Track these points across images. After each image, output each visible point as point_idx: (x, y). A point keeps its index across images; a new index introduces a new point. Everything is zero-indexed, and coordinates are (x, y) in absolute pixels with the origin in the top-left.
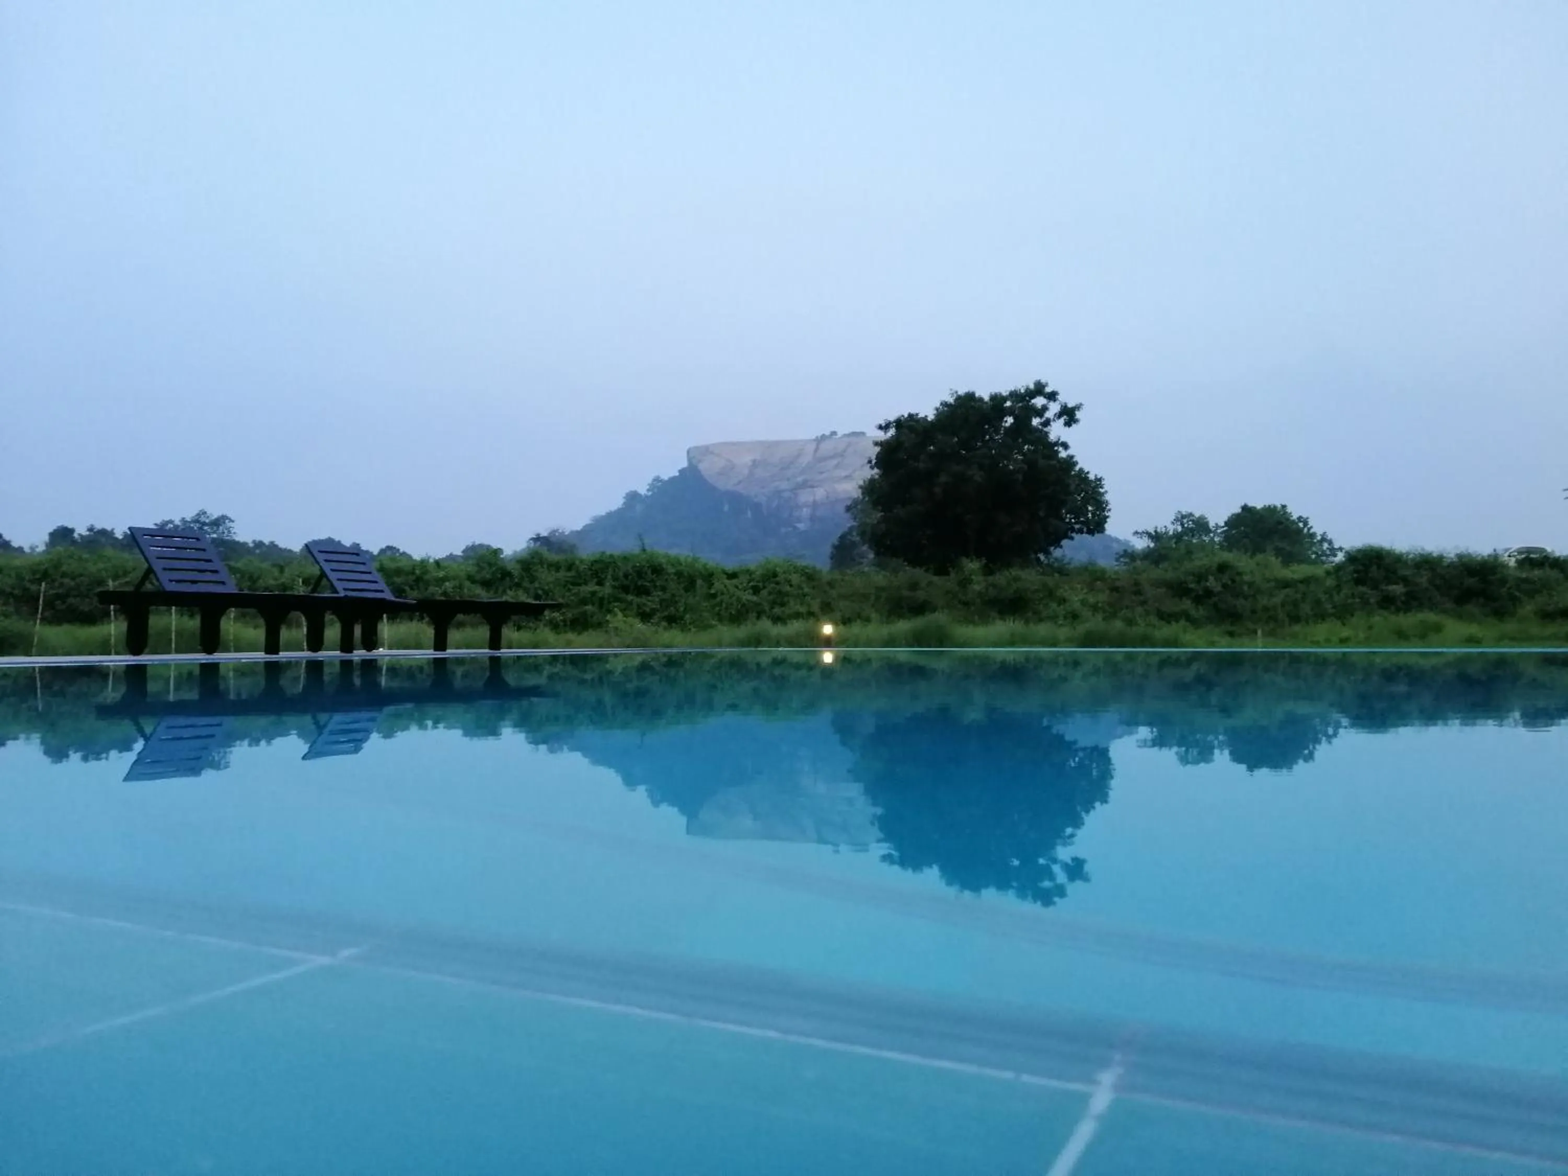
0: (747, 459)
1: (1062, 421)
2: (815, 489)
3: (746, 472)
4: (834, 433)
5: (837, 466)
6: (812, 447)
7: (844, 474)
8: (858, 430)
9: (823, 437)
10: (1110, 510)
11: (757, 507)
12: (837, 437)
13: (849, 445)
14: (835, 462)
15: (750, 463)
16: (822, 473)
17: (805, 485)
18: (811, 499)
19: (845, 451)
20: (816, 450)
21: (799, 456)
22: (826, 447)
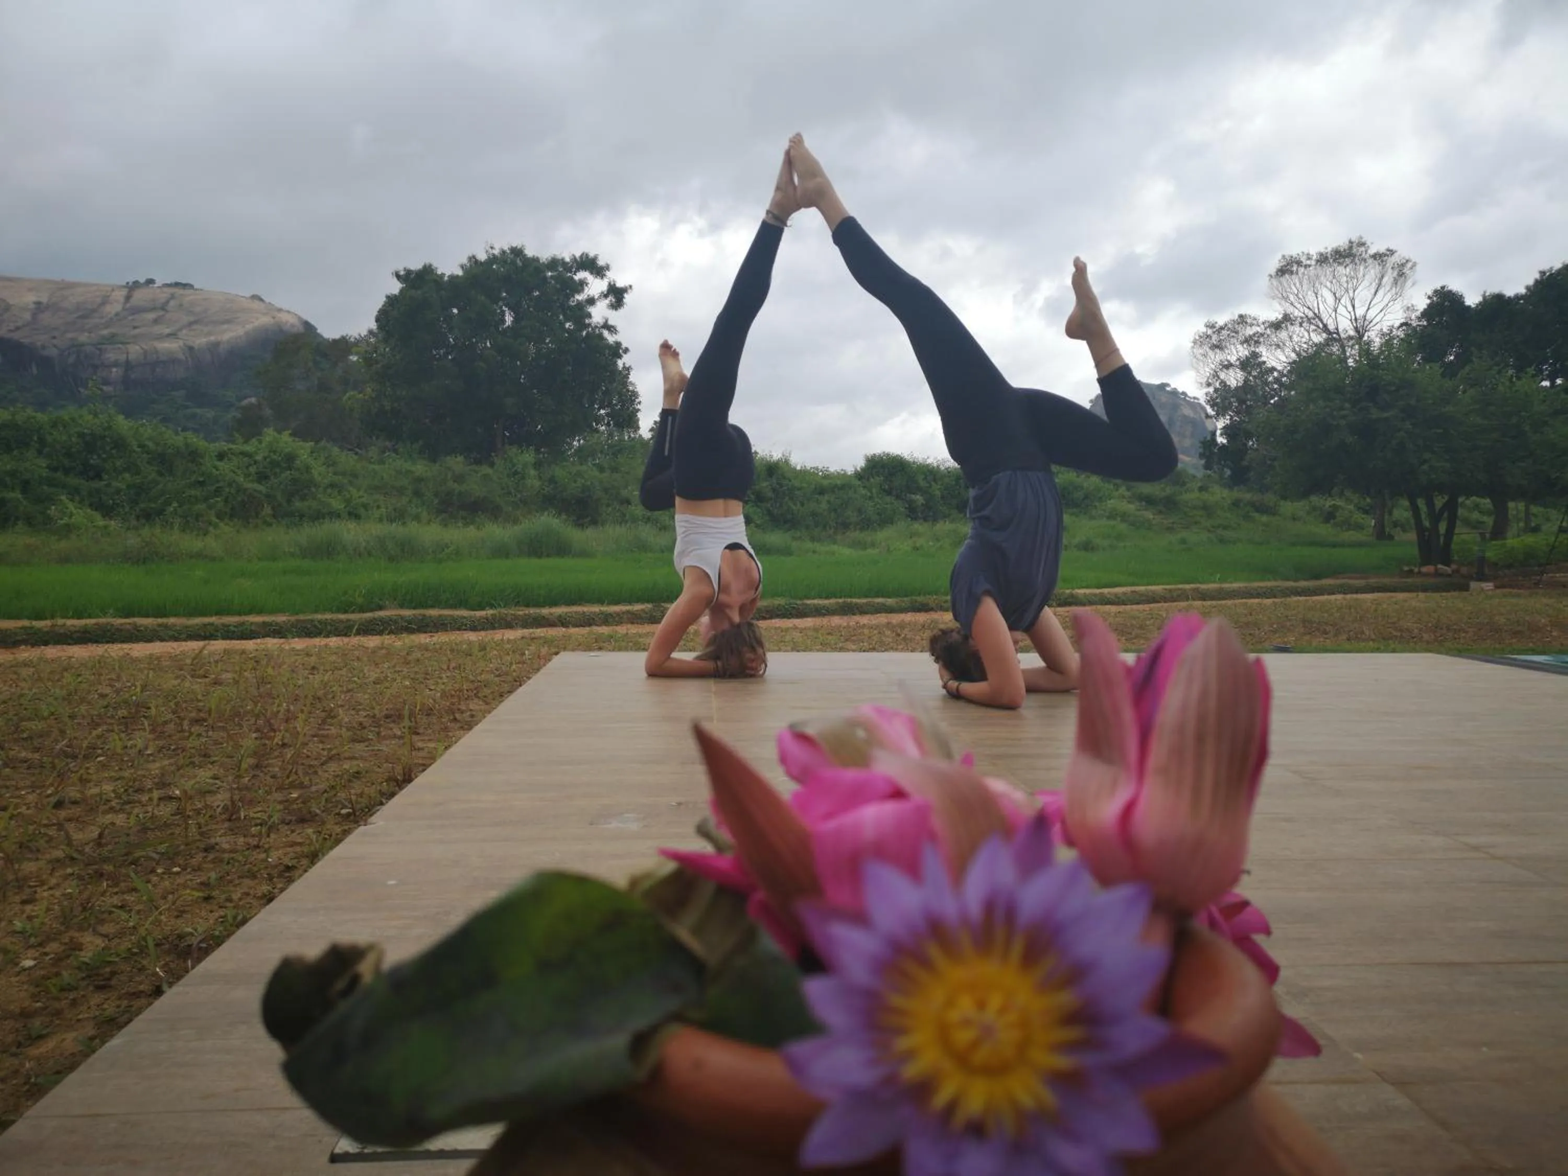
0: (30, 299)
1: (607, 301)
2: (128, 346)
3: (27, 316)
4: (150, 282)
5: (156, 321)
6: (120, 295)
7: (167, 331)
8: (184, 282)
9: (136, 284)
10: (640, 403)
11: (45, 362)
12: (156, 285)
13: (173, 297)
14: (151, 316)
15: (32, 306)
16: (135, 328)
17: (112, 339)
18: (123, 358)
19: (167, 302)
20: (128, 298)
21: (104, 303)
22: (139, 297)
